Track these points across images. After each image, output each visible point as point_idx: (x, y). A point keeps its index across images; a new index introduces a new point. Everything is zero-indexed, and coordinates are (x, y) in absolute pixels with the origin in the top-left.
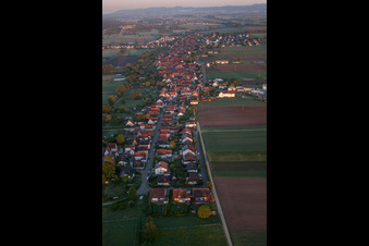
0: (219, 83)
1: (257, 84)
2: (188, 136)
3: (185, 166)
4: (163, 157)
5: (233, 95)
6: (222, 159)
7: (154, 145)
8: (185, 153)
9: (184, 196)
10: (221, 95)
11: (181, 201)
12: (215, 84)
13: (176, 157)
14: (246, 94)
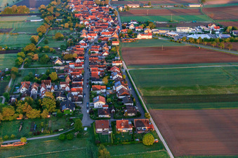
0: (135, 25)
1: (171, 26)
2: (118, 73)
3: (121, 100)
4: (98, 92)
5: (151, 37)
6: (153, 93)
7: (86, 82)
8: (118, 88)
9: (126, 126)
10: (140, 37)
11: (124, 131)
12: (132, 27)
13: (111, 92)
14: (163, 36)
